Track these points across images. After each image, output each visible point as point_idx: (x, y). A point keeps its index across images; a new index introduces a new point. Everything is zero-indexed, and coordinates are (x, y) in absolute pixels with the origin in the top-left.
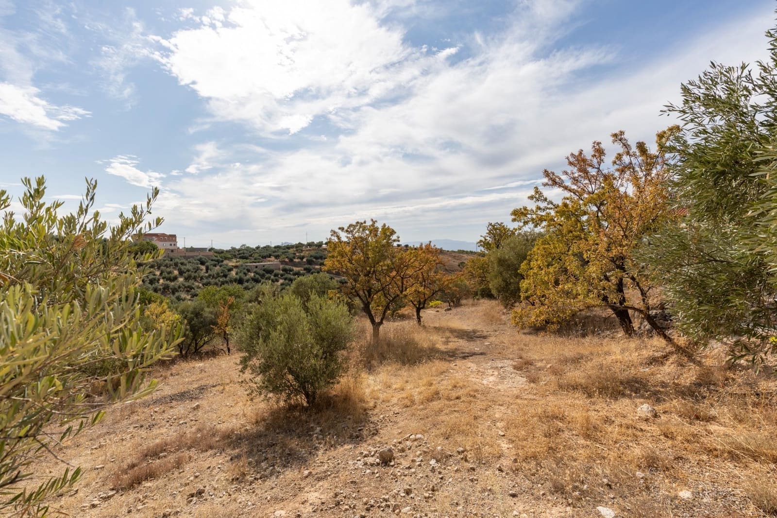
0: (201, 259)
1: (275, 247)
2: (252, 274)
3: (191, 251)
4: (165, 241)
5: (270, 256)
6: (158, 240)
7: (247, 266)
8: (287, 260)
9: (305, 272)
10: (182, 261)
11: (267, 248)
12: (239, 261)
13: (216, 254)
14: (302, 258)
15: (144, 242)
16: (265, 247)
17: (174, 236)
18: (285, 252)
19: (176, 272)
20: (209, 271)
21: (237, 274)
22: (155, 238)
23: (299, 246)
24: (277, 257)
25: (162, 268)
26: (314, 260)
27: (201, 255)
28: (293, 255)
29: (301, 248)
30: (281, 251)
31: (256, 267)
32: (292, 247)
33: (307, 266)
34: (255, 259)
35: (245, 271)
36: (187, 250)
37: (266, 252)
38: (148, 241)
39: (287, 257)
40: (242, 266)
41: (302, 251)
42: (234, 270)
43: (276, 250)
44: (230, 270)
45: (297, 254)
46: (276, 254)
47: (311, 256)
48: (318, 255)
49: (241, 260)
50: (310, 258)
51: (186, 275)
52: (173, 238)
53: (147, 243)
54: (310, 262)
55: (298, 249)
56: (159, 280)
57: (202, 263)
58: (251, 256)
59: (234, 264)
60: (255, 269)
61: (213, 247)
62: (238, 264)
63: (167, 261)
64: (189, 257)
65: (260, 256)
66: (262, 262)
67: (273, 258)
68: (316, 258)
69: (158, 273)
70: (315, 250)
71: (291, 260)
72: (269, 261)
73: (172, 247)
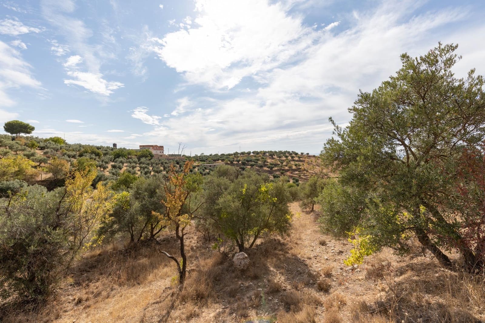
0: (177, 160)
1: (221, 155)
2: (208, 171)
3: (172, 156)
4: (157, 149)
5: (218, 160)
6: (153, 149)
7: (204, 165)
8: (229, 162)
9: (241, 170)
10: (166, 161)
11: (216, 155)
12: (200, 163)
13: (186, 158)
14: (238, 161)
15: (145, 150)
16: (215, 155)
17: (163, 147)
18: (227, 158)
19: (162, 168)
20: (181, 168)
21: (198, 170)
22: (151, 148)
23: (236, 154)
24: (223, 160)
25: (154, 165)
26: (247, 162)
27: (177, 158)
28: (233, 159)
29: (237, 155)
30: (226, 157)
31: (210, 166)
32: (232, 155)
33: (242, 166)
34: (209, 162)
35: (203, 168)
36: (170, 155)
37: (216, 158)
38: (147, 149)
39: (229, 161)
40: (201, 165)
41: (238, 157)
42: (197, 168)
43: (222, 156)
44: (194, 168)
45: (235, 159)
46: (222, 158)
47: (244, 160)
48: (249, 159)
49: (201, 162)
50: (244, 161)
51: (167, 170)
52: (161, 148)
53: (147, 150)
54: (243, 164)
55: (235, 155)
56: (151, 172)
57: (178, 163)
58: (207, 160)
59: (196, 164)
60: (209, 168)
61: (185, 154)
62: (199, 164)
63: (157, 161)
64: (170, 159)
65: (212, 160)
66: (213, 163)
67: (220, 161)
68: (248, 161)
69: (151, 168)
70: (246, 156)
71: (232, 162)
72: (218, 163)
73: (161, 154)
